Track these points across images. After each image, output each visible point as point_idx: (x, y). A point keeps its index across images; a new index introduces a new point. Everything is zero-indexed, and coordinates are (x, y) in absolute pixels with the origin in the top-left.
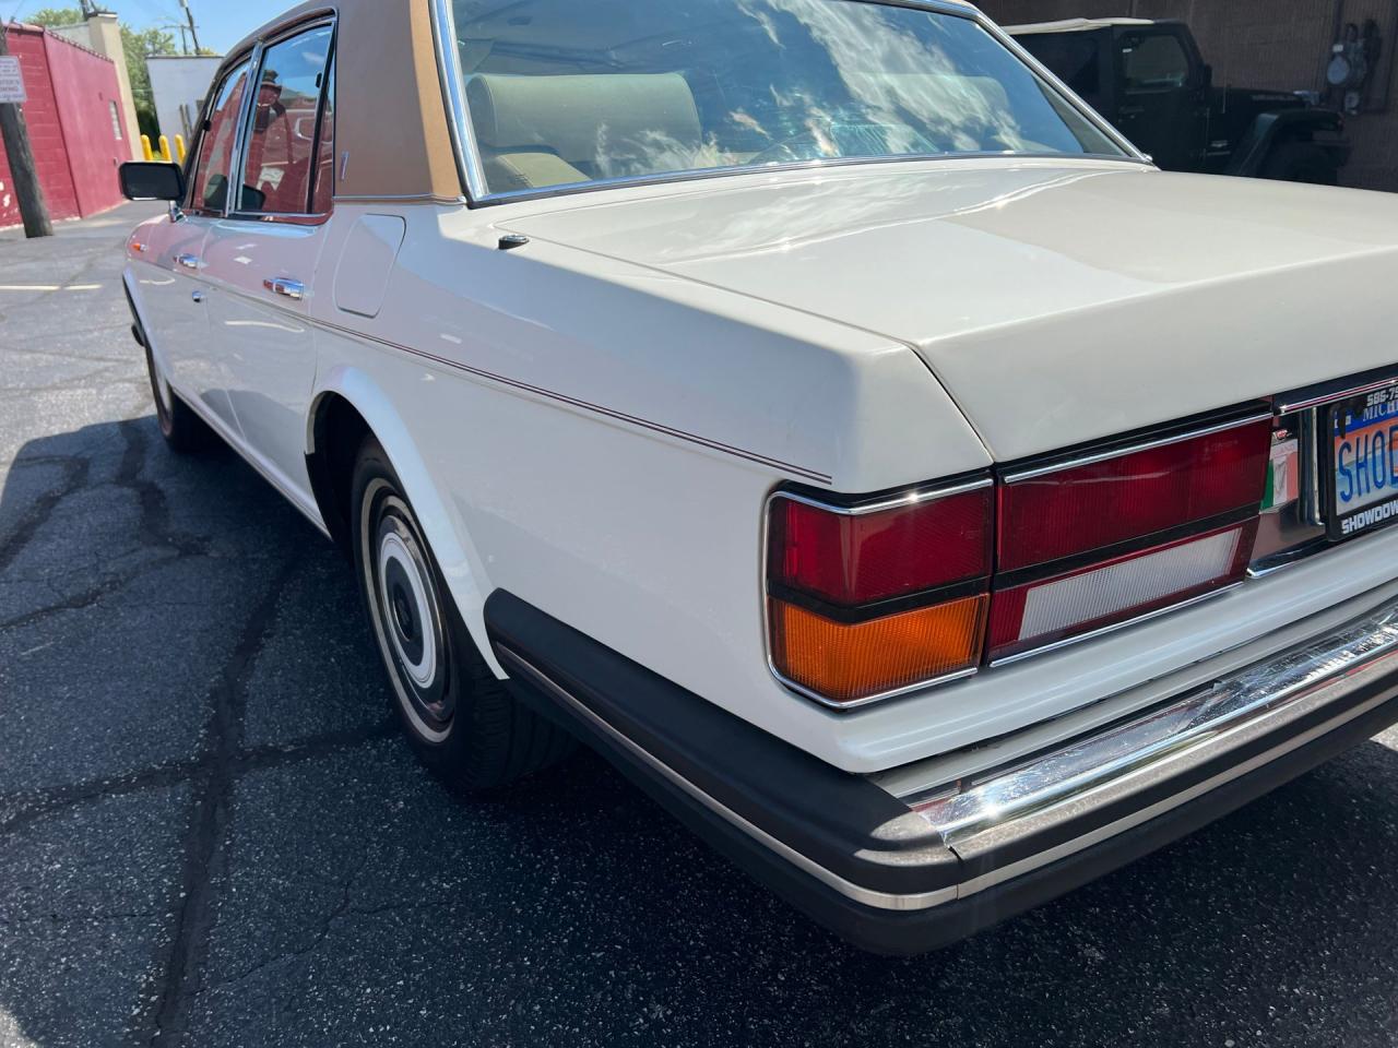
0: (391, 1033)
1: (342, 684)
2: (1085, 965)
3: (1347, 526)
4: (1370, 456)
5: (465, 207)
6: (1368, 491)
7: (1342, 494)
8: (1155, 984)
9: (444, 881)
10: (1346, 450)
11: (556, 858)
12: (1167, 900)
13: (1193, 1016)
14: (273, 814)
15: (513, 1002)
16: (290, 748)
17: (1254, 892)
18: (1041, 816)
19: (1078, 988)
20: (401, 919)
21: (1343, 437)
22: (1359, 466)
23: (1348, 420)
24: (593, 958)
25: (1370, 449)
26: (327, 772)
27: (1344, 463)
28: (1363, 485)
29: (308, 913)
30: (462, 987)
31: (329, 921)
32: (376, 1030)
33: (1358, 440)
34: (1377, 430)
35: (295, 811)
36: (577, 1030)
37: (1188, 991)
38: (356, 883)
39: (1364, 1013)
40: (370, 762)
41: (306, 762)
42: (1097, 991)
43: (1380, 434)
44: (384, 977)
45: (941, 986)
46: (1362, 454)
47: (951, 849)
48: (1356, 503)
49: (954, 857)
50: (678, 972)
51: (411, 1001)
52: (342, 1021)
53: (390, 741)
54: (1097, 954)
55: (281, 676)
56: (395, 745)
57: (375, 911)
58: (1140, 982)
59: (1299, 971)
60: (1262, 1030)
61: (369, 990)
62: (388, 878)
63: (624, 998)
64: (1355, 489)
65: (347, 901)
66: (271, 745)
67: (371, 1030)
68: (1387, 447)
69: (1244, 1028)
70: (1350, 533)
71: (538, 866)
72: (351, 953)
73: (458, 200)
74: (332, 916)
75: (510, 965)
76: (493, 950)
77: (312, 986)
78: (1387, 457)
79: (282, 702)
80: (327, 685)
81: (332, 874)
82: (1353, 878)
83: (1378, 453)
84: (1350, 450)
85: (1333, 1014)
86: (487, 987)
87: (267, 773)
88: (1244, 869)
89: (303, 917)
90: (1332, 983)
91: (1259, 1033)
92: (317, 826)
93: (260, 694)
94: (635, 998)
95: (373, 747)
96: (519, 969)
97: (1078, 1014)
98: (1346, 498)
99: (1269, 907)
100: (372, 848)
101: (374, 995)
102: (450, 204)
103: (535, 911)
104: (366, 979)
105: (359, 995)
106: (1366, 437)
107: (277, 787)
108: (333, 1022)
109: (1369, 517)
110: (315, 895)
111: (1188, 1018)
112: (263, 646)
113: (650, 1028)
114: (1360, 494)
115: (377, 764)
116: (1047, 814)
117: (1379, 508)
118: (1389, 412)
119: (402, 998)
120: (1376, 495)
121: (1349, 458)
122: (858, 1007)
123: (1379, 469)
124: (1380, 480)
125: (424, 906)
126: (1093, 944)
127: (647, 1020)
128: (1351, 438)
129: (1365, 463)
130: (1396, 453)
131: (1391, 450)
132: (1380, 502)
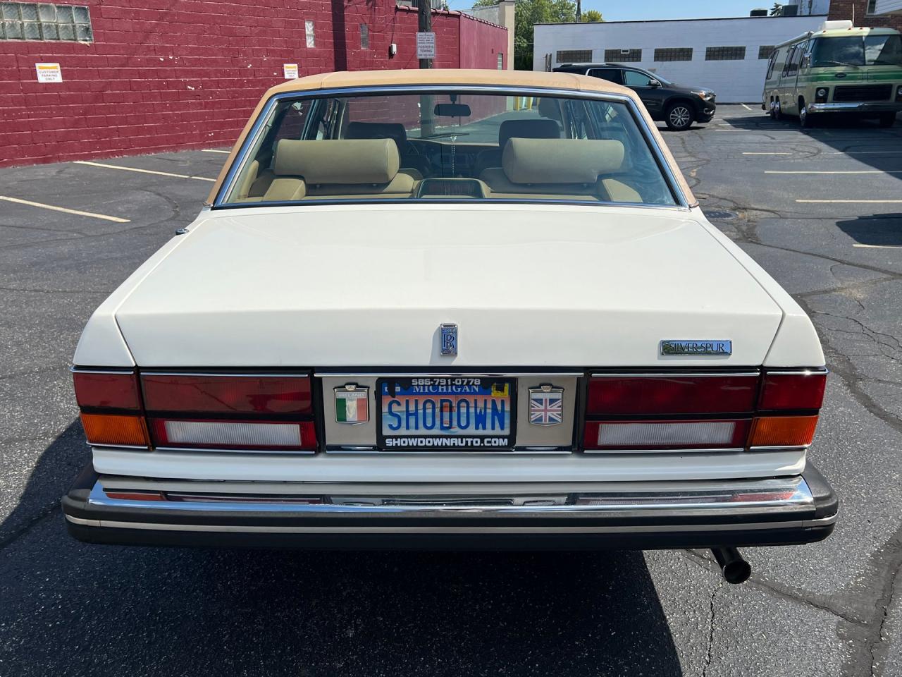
4: (420, 411)
6: (416, 428)
7: (390, 426)
10: (395, 404)
21: (393, 397)
22: (408, 414)
23: (397, 389)
25: (420, 407)
27: (393, 410)
28: (412, 424)
33: (407, 401)
34: (427, 399)
46: (412, 408)
48: (402, 432)
64: (404, 424)
68: (438, 410)
70: (392, 447)
78: (438, 414)
83: (429, 411)
84: (399, 404)
98: (393, 428)
106: (417, 400)
109: (413, 442)
114: (407, 428)
117: (423, 439)
118: (441, 391)
120: (422, 432)
121: (398, 409)
123: (429, 420)
124: (429, 425)
128: (401, 399)
129: (416, 414)
130: (446, 415)
131: (442, 411)
132: (425, 437)
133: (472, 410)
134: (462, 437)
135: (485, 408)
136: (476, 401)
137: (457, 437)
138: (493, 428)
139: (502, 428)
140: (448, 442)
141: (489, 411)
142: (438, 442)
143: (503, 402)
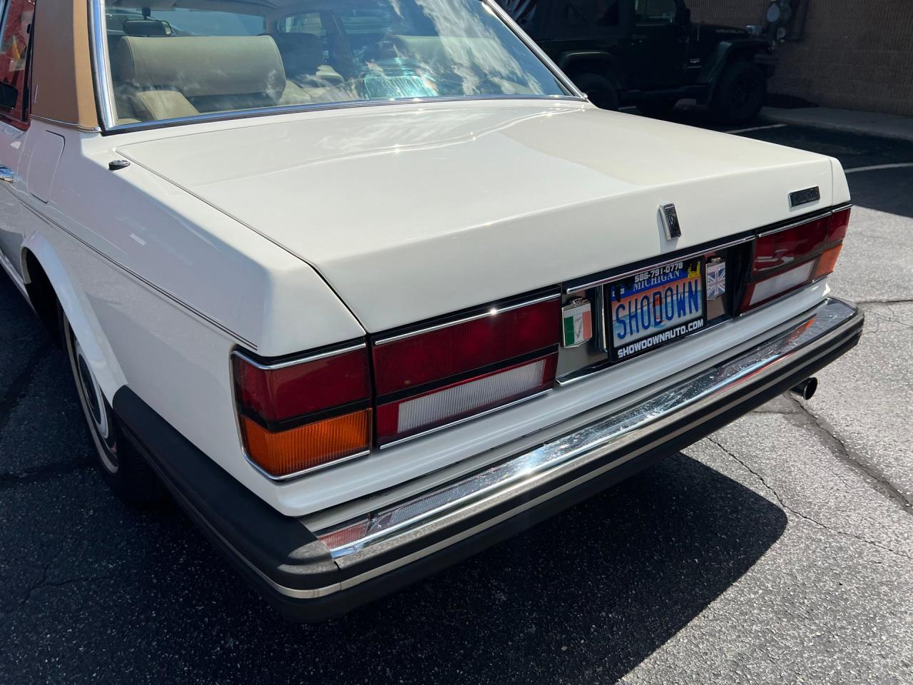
0: (58, 663)
1: (67, 431)
2: (494, 604)
3: (621, 354)
4: (639, 311)
5: (100, 135)
6: (638, 331)
7: (619, 335)
8: (531, 614)
9: (110, 563)
10: (621, 309)
11: (186, 546)
12: (551, 562)
13: (547, 632)
14: (5, 521)
15: (140, 640)
16: (25, 475)
17: (603, 555)
18: (397, 539)
19: (486, 618)
20: (78, 589)
21: (619, 301)
22: (631, 317)
23: (622, 291)
24: (197, 611)
25: (639, 306)
26: (46, 491)
27: (620, 316)
28: (634, 328)
29: (17, 586)
30: (109, 632)
31: (31, 590)
32: (50, 661)
33: (630, 303)
34: (644, 295)
35: (20, 518)
36: (177, 657)
37: (549, 617)
38: (52, 566)
39: (646, 627)
40: (76, 484)
41: (33, 484)
42: (497, 619)
43: (646, 297)
44: (60, 627)
45: (407, 620)
46: (633, 310)
47: (335, 563)
48: (628, 339)
49: (336, 567)
50: (248, 617)
51: (74, 642)
52: (29, 655)
53: (92, 469)
54: (503, 597)
55: (26, 425)
56: (95, 472)
57: (62, 584)
58: (523, 613)
59: (615, 604)
60: (585, 640)
61: (48, 636)
62: (73, 562)
63: (211, 635)
64: (628, 330)
65: (45, 578)
66: (11, 473)
67: (46, 661)
68: (651, 305)
69: (575, 639)
70: (623, 357)
71: (173, 551)
72: (41, 611)
73: (95, 130)
74: (33, 588)
75: (142, 617)
76: (133, 607)
77: (14, 633)
78: (652, 310)
79: (23, 443)
80: (56, 431)
81: (38, 560)
82: (660, 545)
83: (645, 308)
84: (624, 308)
85: (628, 629)
86: (126, 631)
87: (6, 492)
88: (600, 542)
89: (14, 588)
90: (631, 610)
91: (582, 641)
92: (33, 528)
93: (11, 437)
94: (218, 635)
95: (80, 473)
96: (148, 619)
97: (483, 634)
98: (621, 337)
99: (608, 565)
100: (67, 542)
101: (51, 639)
102: (89, 132)
103: (166, 580)
104: (48, 628)
105: (42, 639)
106: (636, 300)
107: (11, 502)
108: (23, 657)
109: (638, 347)
110: (24, 574)
111: (544, 634)
112: (17, 404)
113: (223, 653)
114: (632, 333)
115: (81, 485)
116: (401, 538)
117: (645, 341)
118: (652, 284)
119: (69, 640)
120: (643, 333)
121: (623, 314)
122: (354, 635)
123: (646, 318)
124: (646, 325)
125: (94, 580)
126: (502, 590)
127: (222, 647)
128: (625, 302)
129: (636, 316)
130: (658, 308)
131: (654, 306)
132: (646, 338)
133: (675, 298)
134: (672, 328)
135: (684, 292)
136: (677, 286)
137: (668, 330)
138: (691, 312)
139: (697, 310)
140: (663, 337)
141: (687, 294)
142: (656, 340)
143: (696, 281)
